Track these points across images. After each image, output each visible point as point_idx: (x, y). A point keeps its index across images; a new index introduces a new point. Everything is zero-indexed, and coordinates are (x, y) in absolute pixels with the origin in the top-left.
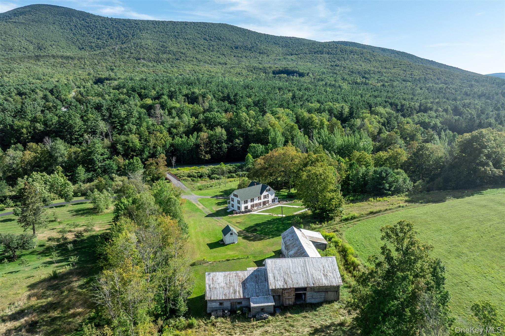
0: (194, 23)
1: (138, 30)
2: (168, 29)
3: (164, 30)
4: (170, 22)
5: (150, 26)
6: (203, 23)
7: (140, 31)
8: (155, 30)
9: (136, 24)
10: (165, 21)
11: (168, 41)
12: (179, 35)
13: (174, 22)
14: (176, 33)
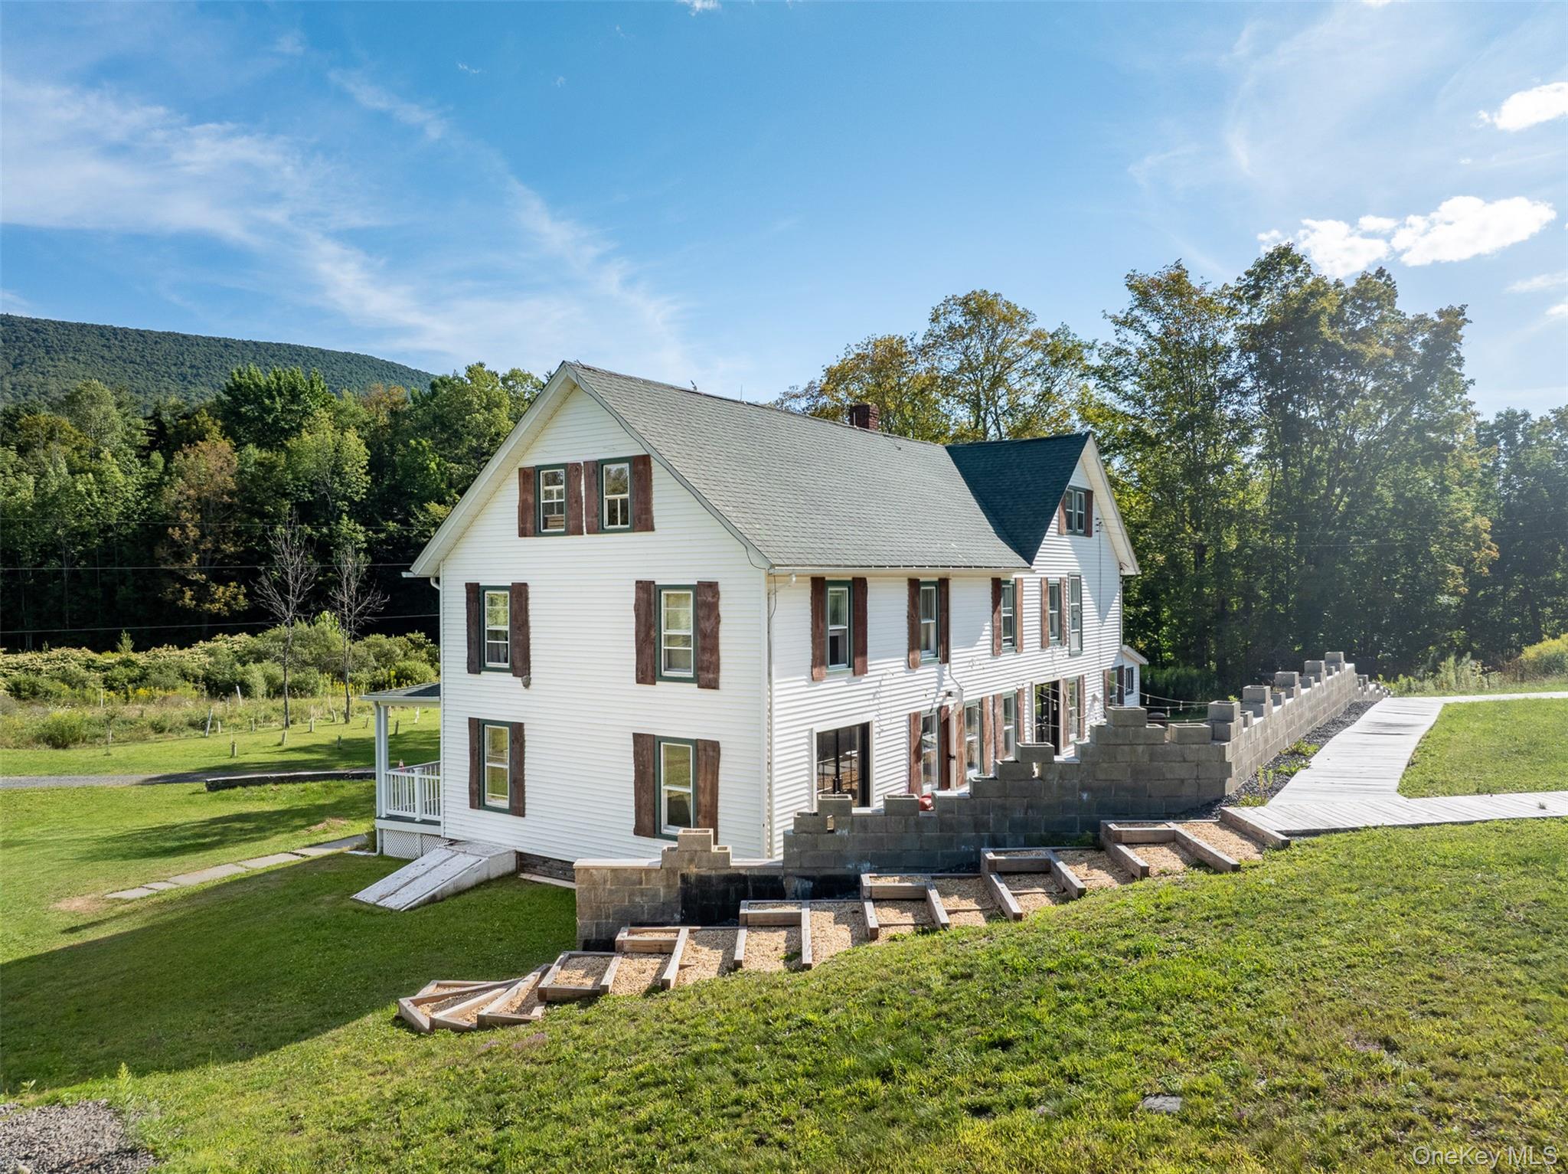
0: (255, 343)
1: (41, 352)
2: (160, 354)
3: (143, 357)
4: (169, 334)
5: (88, 340)
6: (289, 346)
7: (48, 352)
8: (106, 354)
9: (36, 331)
10: (151, 332)
11: (154, 389)
12: (197, 375)
13: (184, 337)
14: (186, 369)
